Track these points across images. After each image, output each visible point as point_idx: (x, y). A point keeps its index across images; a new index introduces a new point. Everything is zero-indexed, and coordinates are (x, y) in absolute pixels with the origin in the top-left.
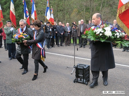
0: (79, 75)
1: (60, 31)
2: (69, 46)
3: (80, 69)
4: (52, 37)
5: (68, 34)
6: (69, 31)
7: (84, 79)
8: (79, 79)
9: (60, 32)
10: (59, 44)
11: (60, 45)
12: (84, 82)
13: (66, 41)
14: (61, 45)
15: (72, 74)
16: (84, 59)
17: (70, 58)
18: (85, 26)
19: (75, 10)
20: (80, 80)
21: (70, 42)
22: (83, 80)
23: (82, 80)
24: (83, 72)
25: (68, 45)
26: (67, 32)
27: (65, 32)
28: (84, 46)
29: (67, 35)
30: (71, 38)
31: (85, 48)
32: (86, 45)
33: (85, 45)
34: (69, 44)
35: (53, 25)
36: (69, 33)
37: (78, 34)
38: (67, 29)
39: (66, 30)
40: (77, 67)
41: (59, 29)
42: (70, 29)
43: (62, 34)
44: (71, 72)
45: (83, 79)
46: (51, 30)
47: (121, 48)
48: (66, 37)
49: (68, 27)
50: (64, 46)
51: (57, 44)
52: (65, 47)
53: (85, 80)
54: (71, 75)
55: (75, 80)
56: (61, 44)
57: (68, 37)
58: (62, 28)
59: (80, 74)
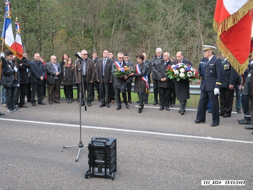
0: (96, 161)
1: (37, 71)
2: (56, 104)
3: (99, 148)
4: (19, 85)
5: (56, 78)
6: (57, 73)
7: (108, 168)
8: (96, 169)
9: (37, 74)
10: (35, 101)
11: (37, 103)
12: (108, 174)
13: (50, 93)
14: (40, 103)
15: (77, 161)
16: (96, 129)
17: (65, 127)
18: (91, 62)
19: (61, 32)
20: (99, 171)
21: (60, 96)
22: (105, 170)
23: (103, 170)
24: (105, 153)
25: (55, 102)
26: (54, 75)
27: (49, 74)
28: (89, 103)
29: (52, 80)
30: (61, 87)
31: (90, 106)
32: (93, 100)
33: (90, 101)
34: (57, 100)
35: (20, 59)
36: (57, 76)
37: (76, 78)
38: (52, 68)
39: (51, 71)
40: (92, 143)
41: (35, 68)
42: (59, 69)
43: (42, 78)
44: (74, 157)
45: (106, 168)
46: (16, 69)
47: (155, 104)
48: (52, 84)
49: (54, 65)
50: (47, 103)
51: (29, 101)
52: (48, 106)
53: (108, 170)
54: (75, 163)
55: (87, 172)
56: (39, 100)
57: (55, 85)
58: (41, 65)
59: (98, 159)
